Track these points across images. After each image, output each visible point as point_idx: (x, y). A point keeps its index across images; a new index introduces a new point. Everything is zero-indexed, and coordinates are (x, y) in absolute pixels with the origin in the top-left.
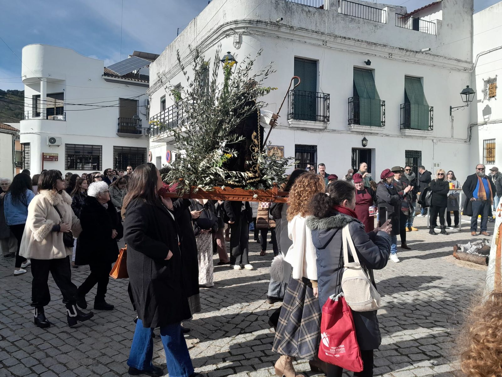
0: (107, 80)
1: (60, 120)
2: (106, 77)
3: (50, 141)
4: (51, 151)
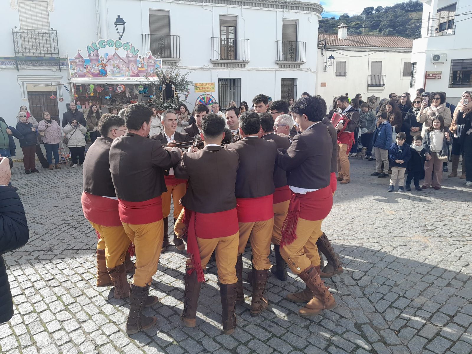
1: (449, 35)
3: (434, 59)
4: (434, 69)
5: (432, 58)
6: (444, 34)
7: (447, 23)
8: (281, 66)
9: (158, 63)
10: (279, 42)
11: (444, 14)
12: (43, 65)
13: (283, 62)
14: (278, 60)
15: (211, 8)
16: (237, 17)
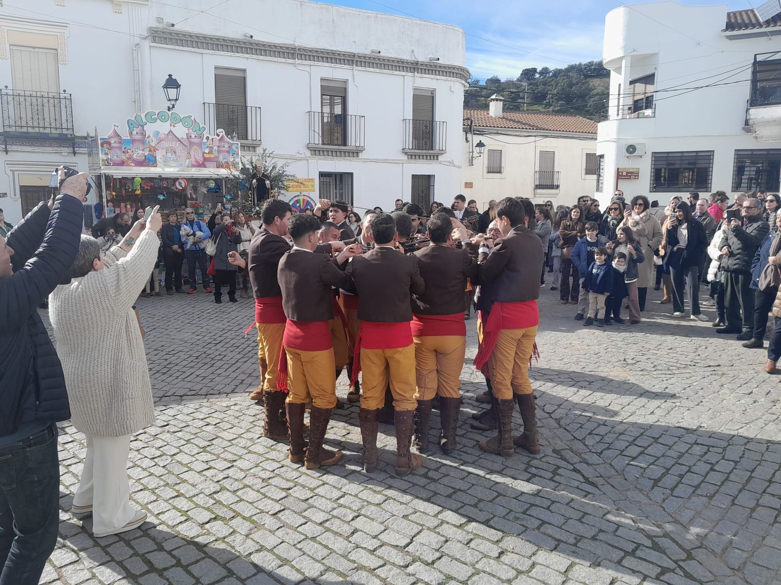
0: (730, 38)
1: (647, 117)
2: (729, 33)
3: (628, 150)
4: (629, 165)
5: (625, 150)
6: (641, 115)
7: (644, 101)
8: (411, 156)
9: (234, 147)
10: (408, 121)
11: (640, 87)
12: (47, 145)
13: (413, 151)
14: (407, 147)
15: (309, 67)
16: (346, 82)
